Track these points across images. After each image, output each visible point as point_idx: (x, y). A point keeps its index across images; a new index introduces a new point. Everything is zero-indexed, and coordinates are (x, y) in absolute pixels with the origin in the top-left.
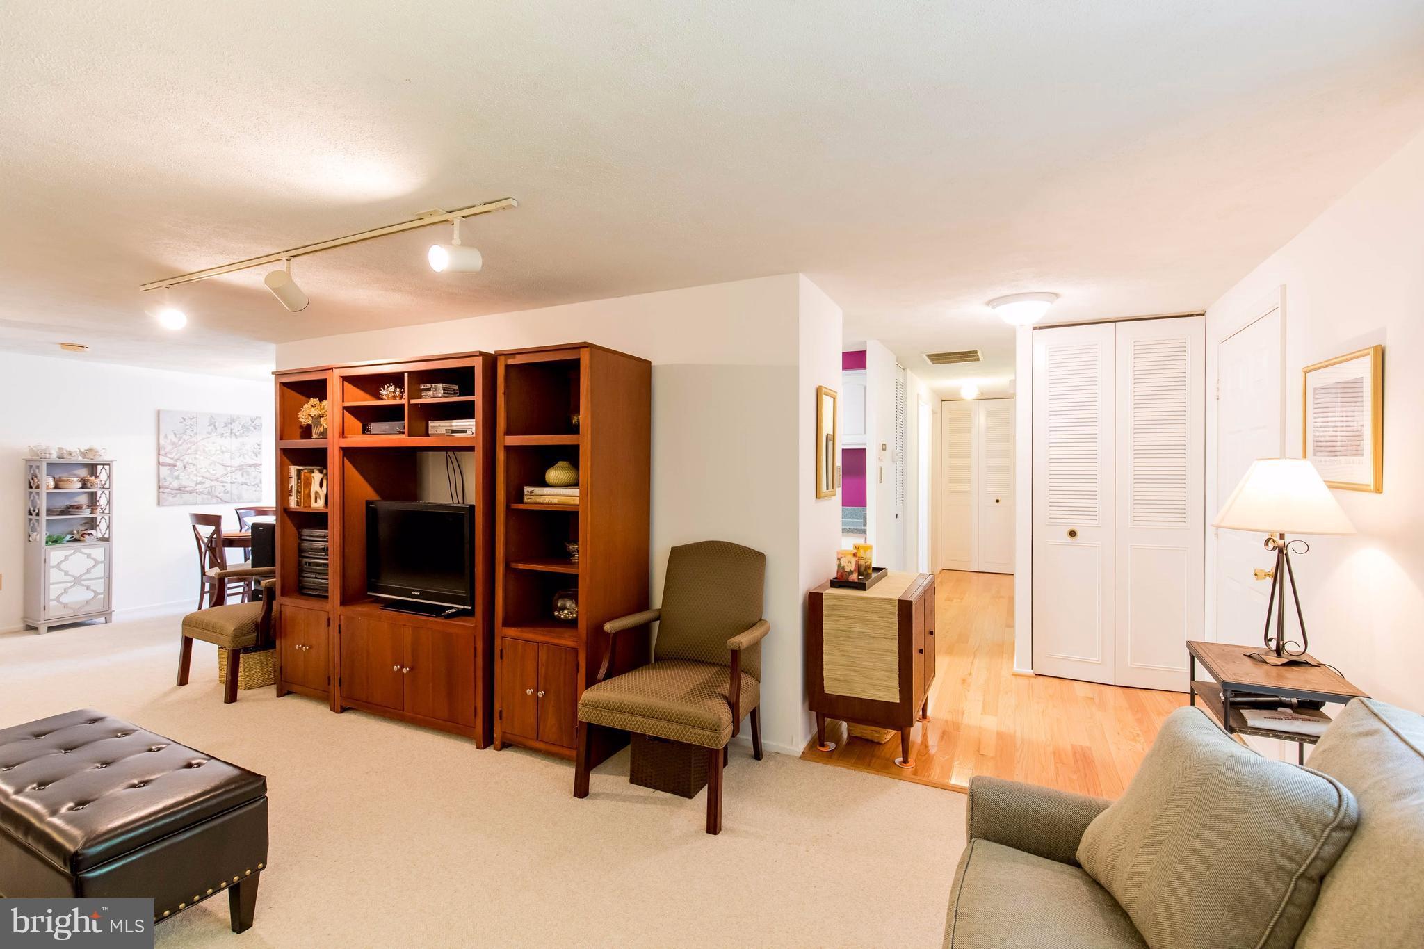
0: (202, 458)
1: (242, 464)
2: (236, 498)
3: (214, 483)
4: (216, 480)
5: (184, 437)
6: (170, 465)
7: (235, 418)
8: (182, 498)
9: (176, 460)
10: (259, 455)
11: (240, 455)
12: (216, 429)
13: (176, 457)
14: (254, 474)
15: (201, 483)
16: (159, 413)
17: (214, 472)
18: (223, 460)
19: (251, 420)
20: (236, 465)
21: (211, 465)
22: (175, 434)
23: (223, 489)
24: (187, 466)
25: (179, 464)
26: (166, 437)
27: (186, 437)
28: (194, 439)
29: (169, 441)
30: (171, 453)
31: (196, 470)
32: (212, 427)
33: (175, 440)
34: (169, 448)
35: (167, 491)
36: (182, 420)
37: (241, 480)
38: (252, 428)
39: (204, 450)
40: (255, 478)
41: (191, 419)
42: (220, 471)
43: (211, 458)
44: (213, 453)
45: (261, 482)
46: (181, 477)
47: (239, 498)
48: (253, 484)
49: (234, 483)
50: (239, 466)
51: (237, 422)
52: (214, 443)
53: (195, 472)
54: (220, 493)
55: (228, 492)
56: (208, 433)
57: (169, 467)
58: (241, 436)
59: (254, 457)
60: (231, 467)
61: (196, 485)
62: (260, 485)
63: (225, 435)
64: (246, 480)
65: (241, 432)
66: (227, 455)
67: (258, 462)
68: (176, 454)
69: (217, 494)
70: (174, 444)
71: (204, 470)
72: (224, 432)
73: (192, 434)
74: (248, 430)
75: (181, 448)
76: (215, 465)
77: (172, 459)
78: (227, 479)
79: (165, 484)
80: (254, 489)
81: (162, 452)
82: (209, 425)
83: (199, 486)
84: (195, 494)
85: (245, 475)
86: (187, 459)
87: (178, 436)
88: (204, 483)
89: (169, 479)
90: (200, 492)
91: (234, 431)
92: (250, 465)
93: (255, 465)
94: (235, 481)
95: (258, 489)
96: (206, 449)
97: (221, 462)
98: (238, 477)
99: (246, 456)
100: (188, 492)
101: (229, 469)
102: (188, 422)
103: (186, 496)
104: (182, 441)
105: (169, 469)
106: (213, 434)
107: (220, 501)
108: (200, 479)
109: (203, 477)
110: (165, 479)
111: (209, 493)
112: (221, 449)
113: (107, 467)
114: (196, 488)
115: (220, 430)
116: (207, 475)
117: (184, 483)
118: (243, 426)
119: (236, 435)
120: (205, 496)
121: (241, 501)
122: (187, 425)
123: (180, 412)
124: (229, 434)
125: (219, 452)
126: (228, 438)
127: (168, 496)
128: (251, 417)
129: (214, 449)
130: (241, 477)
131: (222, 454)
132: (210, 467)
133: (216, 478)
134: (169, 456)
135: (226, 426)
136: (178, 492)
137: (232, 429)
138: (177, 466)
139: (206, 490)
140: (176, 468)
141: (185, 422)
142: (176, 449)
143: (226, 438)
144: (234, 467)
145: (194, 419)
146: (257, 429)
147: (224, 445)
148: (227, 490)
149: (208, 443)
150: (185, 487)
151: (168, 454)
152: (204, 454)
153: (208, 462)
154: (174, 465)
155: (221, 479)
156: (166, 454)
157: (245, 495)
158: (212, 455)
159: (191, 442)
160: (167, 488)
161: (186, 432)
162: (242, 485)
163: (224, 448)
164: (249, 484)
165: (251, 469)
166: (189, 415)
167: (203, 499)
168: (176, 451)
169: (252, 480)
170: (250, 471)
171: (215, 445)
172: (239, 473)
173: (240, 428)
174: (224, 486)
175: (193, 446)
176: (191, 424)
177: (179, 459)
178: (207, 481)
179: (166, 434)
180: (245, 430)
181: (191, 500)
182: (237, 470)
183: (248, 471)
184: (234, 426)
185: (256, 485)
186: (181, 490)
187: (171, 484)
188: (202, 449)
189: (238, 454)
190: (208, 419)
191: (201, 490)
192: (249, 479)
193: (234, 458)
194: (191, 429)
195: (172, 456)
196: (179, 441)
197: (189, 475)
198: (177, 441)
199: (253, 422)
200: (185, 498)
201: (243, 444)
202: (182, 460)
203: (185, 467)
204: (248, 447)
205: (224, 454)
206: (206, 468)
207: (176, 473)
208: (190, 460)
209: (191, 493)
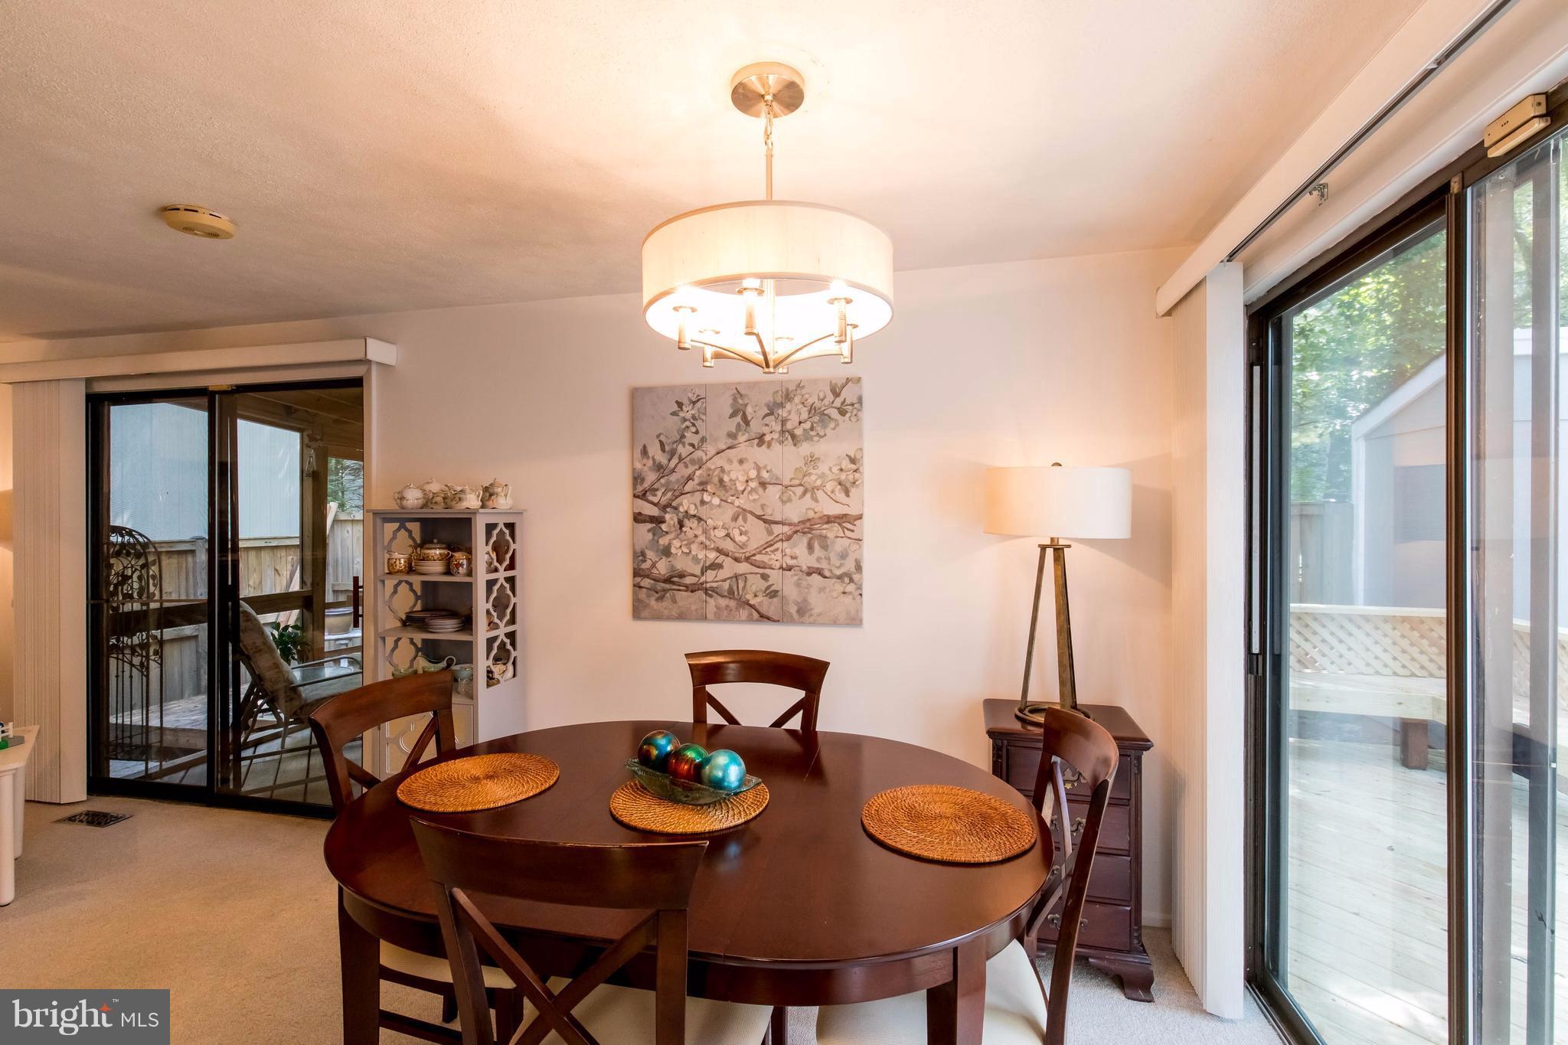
0: (716, 501)
1: (811, 514)
2: (793, 609)
3: (743, 568)
4: (747, 559)
5: (680, 449)
6: (652, 519)
7: (792, 388)
8: (674, 601)
9: (664, 508)
10: (853, 491)
11: (804, 493)
12: (747, 423)
13: (664, 501)
14: (840, 544)
15: (716, 566)
16: (635, 394)
17: (744, 538)
18: (763, 506)
19: (833, 391)
20: (796, 520)
21: (735, 519)
22: (662, 444)
23: (763, 584)
24: (686, 521)
25: (670, 518)
26: (645, 451)
27: (683, 450)
28: (699, 454)
29: (650, 463)
30: (653, 490)
31: (705, 532)
32: (738, 419)
33: (662, 458)
34: (651, 478)
35: (650, 583)
36: (675, 408)
37: (806, 560)
38: (834, 413)
39: (721, 481)
40: (843, 556)
41: (694, 403)
42: (756, 535)
43: (737, 503)
44: (741, 488)
45: (859, 568)
46: (673, 550)
47: (801, 612)
48: (838, 572)
49: (789, 569)
50: (803, 522)
51: (797, 400)
52: (741, 462)
53: (702, 538)
54: (756, 596)
55: (773, 594)
56: (732, 436)
57: (649, 526)
58: (807, 438)
59: (841, 496)
60: (782, 523)
61: (705, 570)
62: (856, 577)
63: (767, 438)
64: (819, 559)
65: (808, 425)
66: (773, 492)
67: (852, 512)
68: (664, 494)
69: (749, 597)
70: (659, 467)
71: (721, 533)
72: (766, 430)
73: (695, 440)
74: (824, 418)
75: (673, 478)
76: (745, 520)
77: (655, 505)
78: (774, 559)
79: (647, 566)
80: (839, 587)
81: (638, 489)
82: (732, 416)
83: (710, 575)
84: (701, 593)
85: (816, 545)
86: (687, 504)
87: (667, 448)
88: (719, 566)
89: (651, 554)
90: (713, 589)
91: (789, 426)
92: (829, 520)
93: (842, 519)
94: (791, 562)
95: (851, 588)
96: (726, 479)
97: (759, 512)
98: (799, 551)
99: (820, 494)
100: (687, 586)
101: (778, 529)
102: (688, 412)
103: (683, 596)
104: (675, 461)
105: (649, 531)
106: (742, 438)
107: (756, 615)
108: (712, 555)
109: (719, 550)
110: (646, 554)
111: (731, 591)
112: (758, 476)
114: (703, 579)
115: (756, 427)
116: (728, 545)
117: (682, 564)
118: (812, 410)
119: (793, 437)
120: (723, 602)
121: (806, 618)
122: (685, 420)
123: (671, 389)
124: (776, 436)
125: (753, 484)
126: (776, 446)
127: (649, 596)
128: (833, 382)
129: (742, 478)
130: (806, 551)
131: (761, 490)
132: (733, 524)
133: (748, 555)
134: (651, 498)
135: (771, 414)
136: (667, 586)
137: (784, 422)
138: (664, 522)
139: (726, 585)
140: (664, 527)
141: (682, 414)
142: (663, 481)
143: (769, 446)
144: (790, 525)
145: (699, 404)
146: (848, 415)
147: (765, 467)
148: (773, 588)
149: (730, 461)
150: (682, 576)
151: (648, 493)
152: (722, 493)
153: (730, 512)
154: (658, 521)
155: (758, 557)
156: (644, 495)
157: (816, 602)
158: (737, 494)
159: (693, 462)
160: (648, 576)
161: (683, 436)
162: (809, 574)
163: (765, 475)
164: (827, 574)
165: (832, 531)
166: (690, 395)
167: (718, 607)
168: (662, 485)
169: (835, 561)
170: (831, 535)
171: (745, 466)
172: (802, 542)
173: (805, 415)
174: (765, 577)
175: (698, 473)
176: (694, 417)
177: (669, 505)
178: (727, 562)
179: (645, 447)
180: (816, 419)
181: (693, 608)
182: (796, 532)
183: (826, 537)
184: (789, 412)
185: (847, 577)
186: (673, 583)
187: (654, 565)
188: (716, 480)
189: (801, 489)
190: (730, 401)
191: (715, 585)
192: (829, 559)
193: (790, 500)
194: (694, 430)
195: (655, 500)
196: (670, 460)
197: (688, 545)
198: (664, 461)
199: (837, 395)
200: (680, 603)
201: (812, 460)
202: (676, 508)
203: (681, 525)
204: (823, 468)
205: (765, 489)
206: (723, 527)
207: (664, 541)
208: (692, 507)
209: (692, 592)
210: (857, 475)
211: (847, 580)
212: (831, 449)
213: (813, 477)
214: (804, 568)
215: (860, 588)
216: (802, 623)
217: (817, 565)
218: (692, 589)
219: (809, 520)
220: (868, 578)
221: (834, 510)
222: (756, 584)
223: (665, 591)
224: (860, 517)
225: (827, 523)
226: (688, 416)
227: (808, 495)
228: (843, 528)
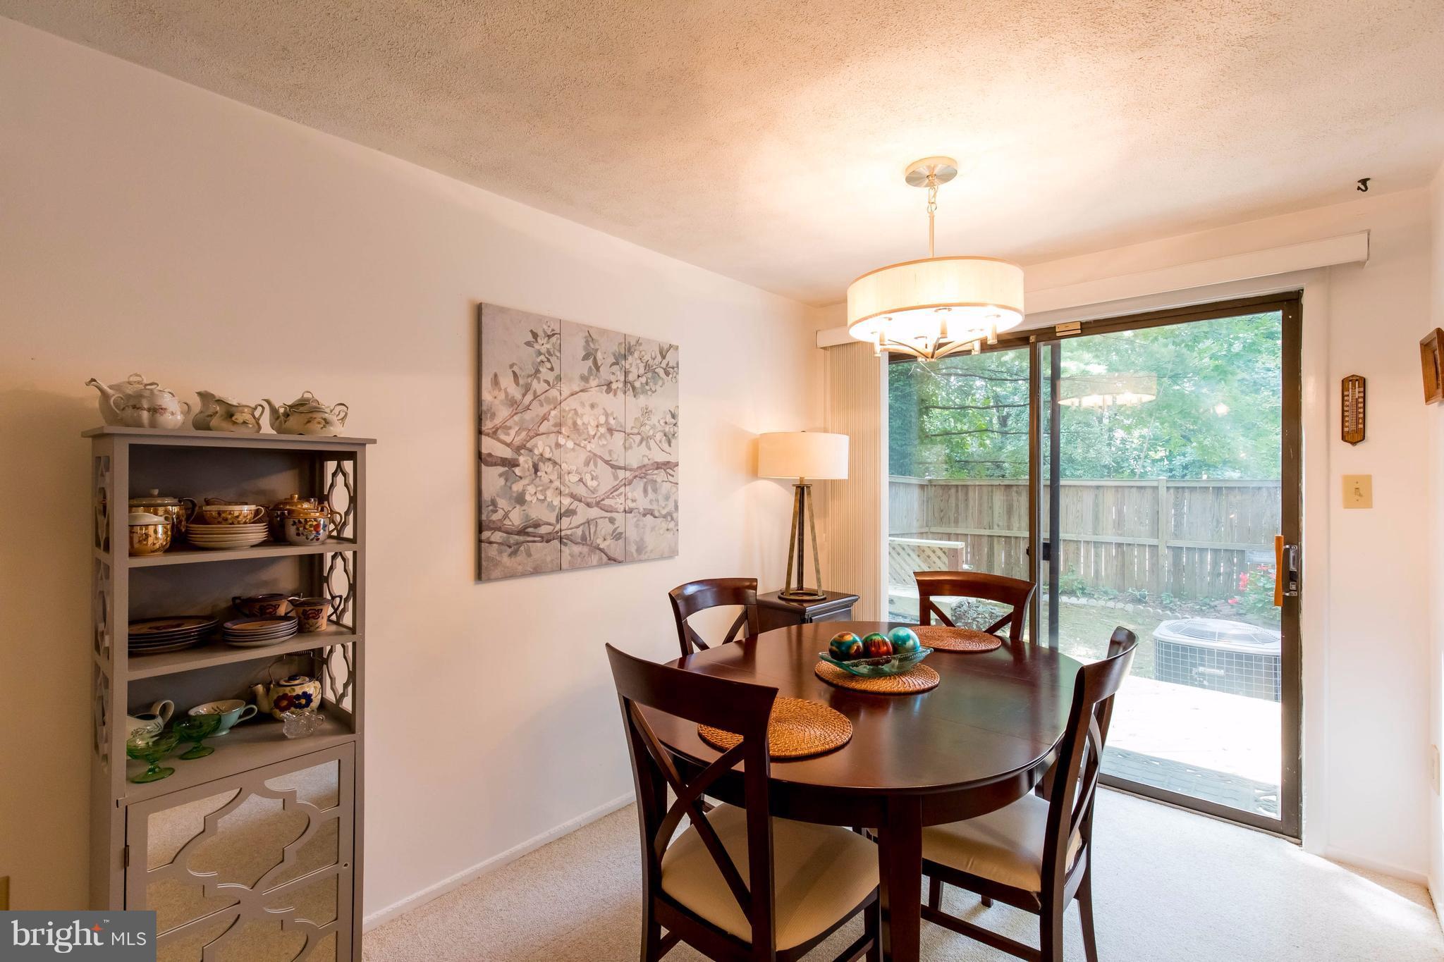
0: (570, 444)
1: (646, 461)
2: (633, 548)
3: (595, 512)
4: (598, 504)
5: (535, 384)
6: (503, 462)
7: (633, 343)
8: (529, 555)
9: (518, 449)
10: (673, 441)
11: (641, 442)
12: (598, 368)
13: (518, 441)
14: (665, 488)
16: (479, 310)
17: (595, 483)
18: (610, 452)
19: (661, 353)
20: (635, 466)
21: (587, 464)
22: (515, 376)
23: (610, 528)
24: (541, 464)
25: (524, 461)
26: (496, 381)
27: (538, 386)
28: (554, 393)
29: (502, 396)
30: (507, 429)
31: (560, 477)
32: (590, 362)
33: (515, 392)
34: (503, 413)
35: (498, 536)
36: (530, 338)
37: (643, 503)
38: (661, 373)
39: (575, 424)
40: (667, 498)
41: (549, 337)
42: (604, 480)
43: (589, 449)
44: (592, 433)
45: (676, 508)
46: (528, 498)
47: (639, 550)
48: (664, 512)
49: (631, 511)
50: (640, 468)
51: (636, 355)
52: (592, 406)
53: (557, 483)
54: (605, 540)
55: (617, 536)
56: (583, 378)
57: (501, 469)
58: (644, 392)
59: (665, 446)
60: (625, 469)
61: (560, 517)
62: (675, 515)
63: (614, 386)
65: (643, 380)
66: (619, 438)
67: (672, 460)
68: (517, 433)
69: (599, 541)
70: (512, 403)
71: (574, 478)
72: (613, 378)
73: (551, 377)
74: (655, 375)
75: (528, 416)
76: (596, 465)
77: (508, 445)
78: (618, 502)
79: (495, 517)
80: (663, 525)
81: (488, 426)
83: (565, 522)
84: (556, 543)
85: (649, 489)
86: (542, 446)
87: (521, 381)
88: (573, 513)
89: (502, 503)
90: (567, 537)
91: (631, 377)
92: (658, 466)
93: (666, 466)
94: (632, 505)
95: (672, 525)
96: (579, 422)
97: (607, 458)
98: (637, 496)
99: (652, 442)
100: (542, 536)
101: (621, 474)
102: (543, 345)
103: (540, 551)
104: (529, 397)
105: (501, 475)
106: (593, 383)
107: (604, 557)
108: (567, 501)
109: (573, 496)
110: (494, 503)
111: (584, 538)
112: (607, 422)
113: (348, 465)
114: (558, 527)
115: (605, 373)
116: (581, 491)
117: (536, 512)
118: (647, 366)
119: (634, 388)
120: (576, 549)
121: (643, 557)
122: (540, 353)
123: (527, 315)
124: (621, 385)
125: (602, 430)
126: (620, 394)
127: (500, 552)
128: (661, 345)
129: (594, 423)
130: (642, 494)
131: (608, 436)
132: (586, 469)
133: (598, 499)
134: (503, 437)
135: (616, 363)
136: (521, 538)
137: (626, 373)
138: (518, 465)
139: (579, 532)
140: (517, 471)
141: (535, 345)
142: (516, 418)
143: (615, 394)
144: (631, 470)
145: (554, 339)
146: (671, 376)
147: (612, 414)
148: (619, 530)
149: (583, 404)
150: (537, 525)
151: (499, 431)
152: (574, 436)
153: (583, 456)
154: (512, 464)
155: (607, 502)
156: (495, 432)
157: (650, 541)
158: (590, 439)
159: (548, 400)
160: (499, 529)
161: (538, 371)
162: (644, 515)
163: (612, 421)
164: (657, 514)
165: (660, 476)
166: (545, 327)
167: (572, 555)
168: (516, 424)
169: (662, 503)
170: (659, 480)
171: (596, 411)
172: (639, 485)
173: (642, 371)
174: (612, 521)
175: (553, 413)
176: (549, 352)
177: (523, 447)
178: (581, 508)
179: (496, 375)
180: (649, 375)
181: (549, 559)
182: (635, 477)
183: (656, 481)
184: (631, 364)
185: (669, 517)
186: (528, 534)
187: (506, 516)
188: (570, 422)
189: (638, 438)
190: (582, 343)
191: (569, 532)
192: (657, 501)
193: (631, 447)
194: (549, 366)
195: (508, 439)
196: (524, 395)
197: (543, 491)
198: (518, 396)
199: (664, 357)
200: (536, 556)
201: (647, 412)
202: (531, 450)
203: (536, 470)
204: (654, 420)
205: (612, 435)
206: (578, 472)
207: (517, 487)
208: (548, 449)
209: (548, 541)
210: (676, 428)
211: (669, 518)
212: (658, 403)
213: (648, 427)
214: (641, 510)
215: (677, 525)
216: (641, 561)
217: (650, 507)
218: (547, 539)
219: (644, 466)
220: (681, 516)
221: (661, 458)
222: (605, 528)
223: (519, 544)
224: (677, 465)
225: (657, 469)
226: (543, 350)
227: (644, 443)
228: (667, 473)
